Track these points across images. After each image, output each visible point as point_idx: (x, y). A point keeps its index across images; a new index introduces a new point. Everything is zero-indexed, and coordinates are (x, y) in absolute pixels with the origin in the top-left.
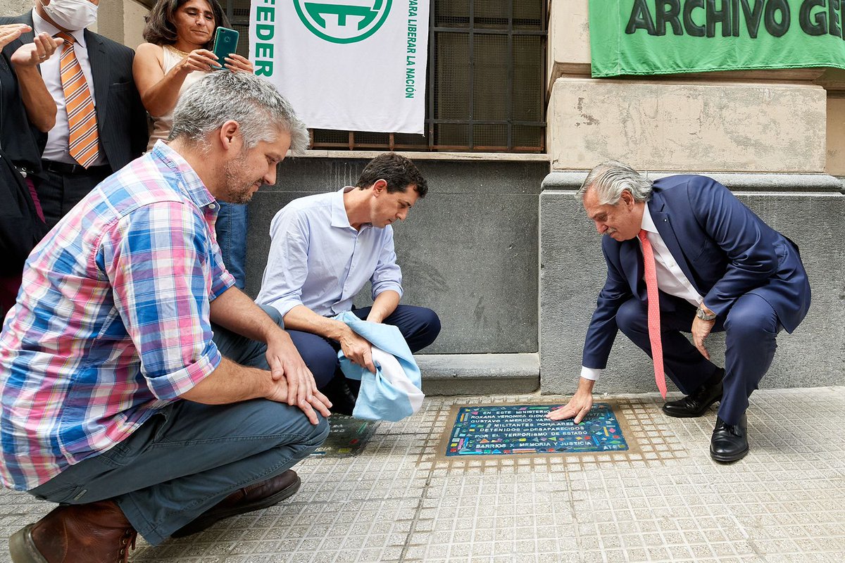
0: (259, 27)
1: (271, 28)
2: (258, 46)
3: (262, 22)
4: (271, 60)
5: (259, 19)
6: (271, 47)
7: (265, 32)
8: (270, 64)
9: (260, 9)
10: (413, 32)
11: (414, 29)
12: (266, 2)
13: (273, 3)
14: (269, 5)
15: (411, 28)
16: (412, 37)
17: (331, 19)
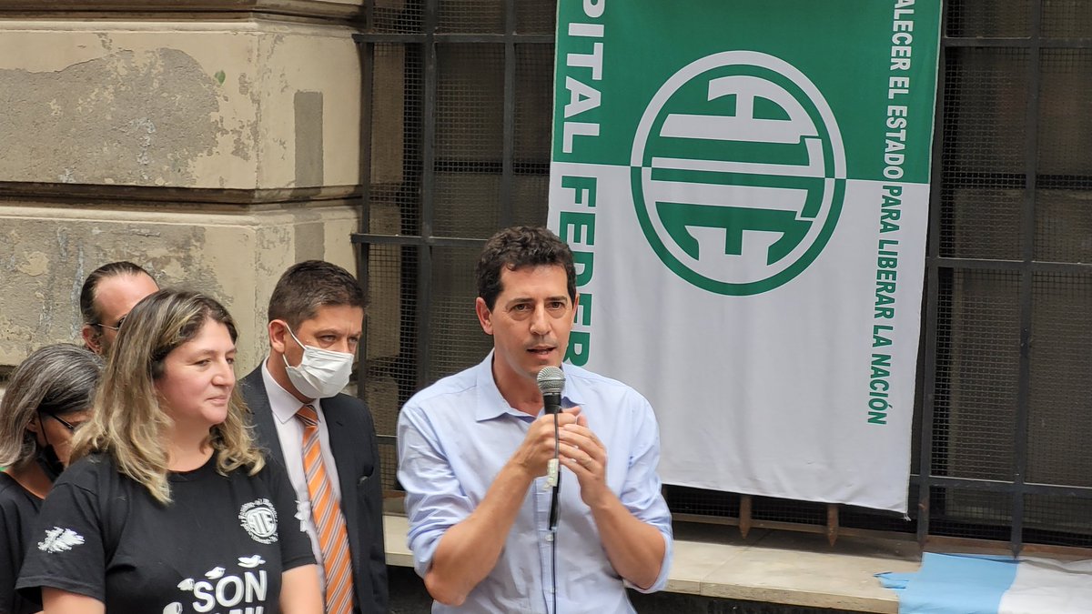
1: (587, 259)
4: (585, 329)
6: (586, 299)
8: (584, 338)
9: (567, 218)
10: (888, 269)
11: (891, 263)
12: (578, 200)
13: (592, 203)
14: (583, 208)
15: (884, 259)
16: (887, 281)
17: (711, 238)
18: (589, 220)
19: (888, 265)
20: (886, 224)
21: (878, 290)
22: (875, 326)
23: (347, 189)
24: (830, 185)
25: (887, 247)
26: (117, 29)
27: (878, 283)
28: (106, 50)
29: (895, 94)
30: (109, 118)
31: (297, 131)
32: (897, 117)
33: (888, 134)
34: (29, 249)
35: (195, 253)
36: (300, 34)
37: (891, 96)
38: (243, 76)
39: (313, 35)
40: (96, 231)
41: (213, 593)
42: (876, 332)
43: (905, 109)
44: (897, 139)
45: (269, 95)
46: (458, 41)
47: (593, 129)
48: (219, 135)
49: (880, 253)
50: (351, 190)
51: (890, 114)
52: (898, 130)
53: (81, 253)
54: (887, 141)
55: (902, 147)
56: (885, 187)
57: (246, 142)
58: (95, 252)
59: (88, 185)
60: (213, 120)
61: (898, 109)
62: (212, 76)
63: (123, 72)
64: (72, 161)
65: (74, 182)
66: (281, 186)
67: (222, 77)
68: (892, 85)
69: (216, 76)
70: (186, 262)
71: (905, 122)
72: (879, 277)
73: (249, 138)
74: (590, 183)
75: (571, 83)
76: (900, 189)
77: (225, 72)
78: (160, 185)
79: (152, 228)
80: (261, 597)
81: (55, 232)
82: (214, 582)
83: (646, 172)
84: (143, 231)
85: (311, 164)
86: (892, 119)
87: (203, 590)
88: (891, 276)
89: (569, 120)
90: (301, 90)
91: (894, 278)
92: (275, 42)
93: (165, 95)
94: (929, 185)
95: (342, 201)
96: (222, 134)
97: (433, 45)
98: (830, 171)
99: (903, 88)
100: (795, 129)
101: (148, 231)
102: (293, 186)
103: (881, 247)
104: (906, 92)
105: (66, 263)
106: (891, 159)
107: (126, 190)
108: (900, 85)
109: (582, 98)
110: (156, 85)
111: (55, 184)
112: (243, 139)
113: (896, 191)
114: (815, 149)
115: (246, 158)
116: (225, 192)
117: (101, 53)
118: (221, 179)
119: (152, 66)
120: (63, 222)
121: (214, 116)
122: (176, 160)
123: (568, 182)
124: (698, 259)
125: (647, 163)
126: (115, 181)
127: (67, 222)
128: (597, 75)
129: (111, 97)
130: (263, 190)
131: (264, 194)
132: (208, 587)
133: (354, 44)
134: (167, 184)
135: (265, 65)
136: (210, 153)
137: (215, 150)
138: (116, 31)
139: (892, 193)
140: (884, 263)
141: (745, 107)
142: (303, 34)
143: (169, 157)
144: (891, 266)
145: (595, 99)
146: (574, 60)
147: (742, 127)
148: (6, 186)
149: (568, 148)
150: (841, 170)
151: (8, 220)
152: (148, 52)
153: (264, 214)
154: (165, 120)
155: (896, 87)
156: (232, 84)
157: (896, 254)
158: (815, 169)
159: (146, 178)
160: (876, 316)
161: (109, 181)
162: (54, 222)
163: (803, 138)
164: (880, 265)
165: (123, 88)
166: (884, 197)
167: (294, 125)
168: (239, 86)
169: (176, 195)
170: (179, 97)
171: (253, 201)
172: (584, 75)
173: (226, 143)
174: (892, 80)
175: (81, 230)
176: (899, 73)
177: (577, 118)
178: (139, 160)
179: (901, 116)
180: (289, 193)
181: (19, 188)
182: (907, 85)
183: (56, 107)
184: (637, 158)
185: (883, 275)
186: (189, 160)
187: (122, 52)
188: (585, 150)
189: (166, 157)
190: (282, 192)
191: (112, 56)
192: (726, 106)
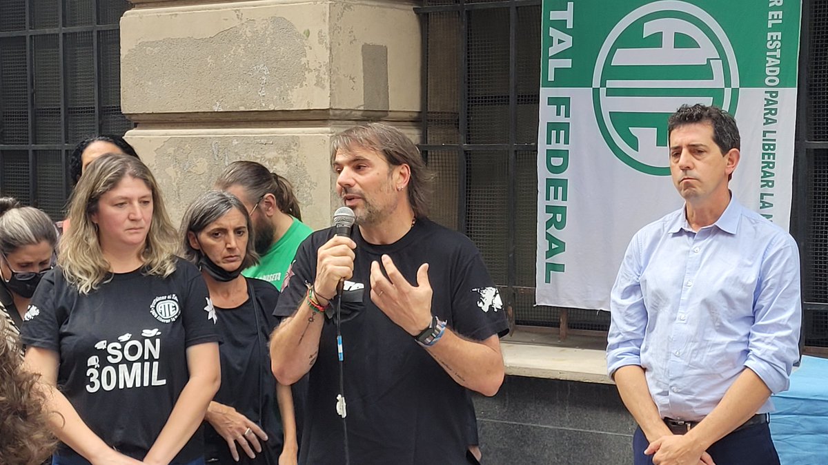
0: (551, 154)
1: (564, 154)
2: (550, 182)
3: (554, 146)
4: (563, 204)
5: (549, 142)
6: (564, 183)
7: (557, 161)
8: (563, 210)
9: (551, 126)
10: (769, 151)
11: (772, 147)
12: (558, 113)
13: (567, 115)
14: (562, 119)
15: (767, 144)
16: (769, 160)
17: (647, 136)
18: (566, 126)
19: (769, 148)
20: (767, 119)
21: (763, 167)
22: (761, 194)
23: (411, 114)
24: (728, 92)
25: (768, 136)
26: (246, 6)
27: (763, 162)
28: (239, 21)
29: (772, 24)
30: (241, 66)
31: (365, 71)
32: (774, 41)
33: (768, 54)
34: (196, 156)
35: (294, 154)
36: (367, 5)
37: (770, 26)
38: (321, 31)
39: (378, 6)
40: (235, 142)
41: (122, 350)
42: (762, 198)
43: (779, 34)
44: (774, 57)
45: (339, 45)
46: (480, 8)
47: (567, 63)
48: (306, 72)
49: (764, 140)
50: (416, 115)
51: (769, 38)
52: (775, 50)
53: (227, 158)
54: (767, 59)
55: (778, 62)
56: (766, 92)
57: (323, 76)
58: (234, 156)
59: (230, 112)
60: (303, 63)
61: (775, 34)
62: (302, 33)
63: (249, 35)
64: (221, 96)
65: (222, 110)
66: (352, 108)
67: (308, 33)
68: (770, 17)
69: (304, 33)
70: (288, 160)
71: (779, 43)
72: (763, 158)
73: (325, 74)
74: (566, 101)
75: (553, 32)
76: (777, 92)
77: (310, 30)
78: (272, 109)
79: (268, 138)
80: (156, 356)
81: (211, 145)
82: (123, 344)
83: (603, 91)
84: (262, 141)
85: (378, 95)
86: (771, 42)
87: (114, 348)
88: (772, 156)
89: (552, 57)
90: (368, 43)
91: (774, 159)
92: (344, 8)
93: (274, 48)
94: (797, 88)
95: (410, 123)
96: (309, 72)
97: (464, 13)
98: (728, 84)
99: (778, 19)
100: (703, 53)
101: (266, 141)
102: (362, 108)
103: (764, 136)
104: (781, 21)
105: (218, 165)
106: (770, 71)
107: (252, 113)
108: (776, 17)
109: (560, 41)
110: (269, 42)
111: (211, 112)
112: (321, 75)
113: (774, 95)
114: (717, 67)
115: (323, 87)
116: (312, 112)
117: (237, 23)
118: (308, 103)
119: (266, 28)
120: (216, 137)
121: (304, 60)
122: (281, 92)
123: (551, 101)
124: (638, 151)
125: (603, 84)
126: (246, 108)
127: (219, 137)
128: (570, 25)
129: (242, 52)
130: (336, 109)
131: (337, 112)
132: (119, 346)
133: (415, 15)
134: (276, 109)
135: (336, 24)
136: (301, 86)
137: (304, 83)
138: (245, 8)
139: (771, 96)
140: (767, 147)
141: (668, 40)
142: (370, 6)
143: (277, 90)
144: (772, 150)
145: (568, 41)
146: (555, 15)
147: (667, 55)
148: (183, 116)
149: (551, 78)
150: (735, 82)
151: (185, 138)
152: (263, 20)
153: (339, 127)
154: (274, 65)
155: (773, 19)
156: (314, 38)
157: (775, 140)
158: (718, 82)
159: (264, 105)
160: (762, 186)
161: (242, 109)
162: (210, 138)
163: (708, 60)
164: (764, 149)
165: (249, 45)
166: (765, 99)
167: (362, 68)
168: (318, 39)
169: (281, 116)
170: (282, 49)
171: (330, 118)
172: (561, 25)
173: (311, 77)
174: (770, 13)
175: (226, 142)
176: (775, 8)
177: (557, 56)
178: (259, 93)
179: (777, 40)
180: (360, 113)
181: (190, 116)
182: (780, 17)
183: (211, 61)
184: (596, 83)
185: (766, 156)
186: (289, 91)
187: (249, 21)
188: (563, 78)
189: (275, 90)
190: (353, 113)
191: (243, 24)
192: (656, 41)
